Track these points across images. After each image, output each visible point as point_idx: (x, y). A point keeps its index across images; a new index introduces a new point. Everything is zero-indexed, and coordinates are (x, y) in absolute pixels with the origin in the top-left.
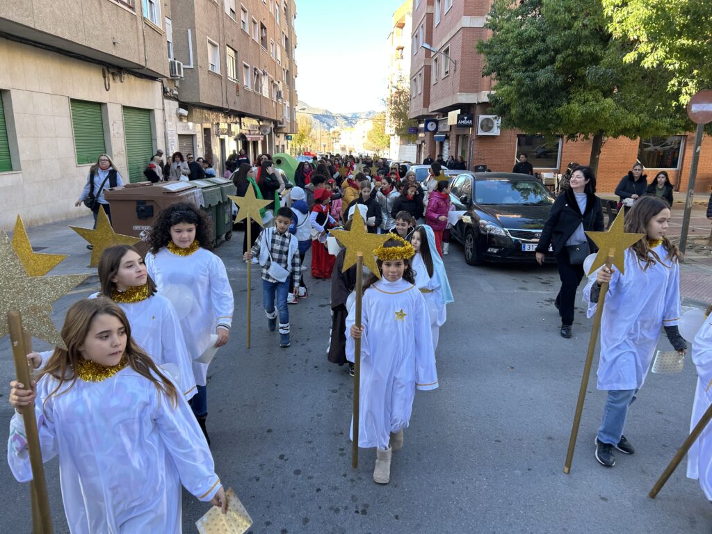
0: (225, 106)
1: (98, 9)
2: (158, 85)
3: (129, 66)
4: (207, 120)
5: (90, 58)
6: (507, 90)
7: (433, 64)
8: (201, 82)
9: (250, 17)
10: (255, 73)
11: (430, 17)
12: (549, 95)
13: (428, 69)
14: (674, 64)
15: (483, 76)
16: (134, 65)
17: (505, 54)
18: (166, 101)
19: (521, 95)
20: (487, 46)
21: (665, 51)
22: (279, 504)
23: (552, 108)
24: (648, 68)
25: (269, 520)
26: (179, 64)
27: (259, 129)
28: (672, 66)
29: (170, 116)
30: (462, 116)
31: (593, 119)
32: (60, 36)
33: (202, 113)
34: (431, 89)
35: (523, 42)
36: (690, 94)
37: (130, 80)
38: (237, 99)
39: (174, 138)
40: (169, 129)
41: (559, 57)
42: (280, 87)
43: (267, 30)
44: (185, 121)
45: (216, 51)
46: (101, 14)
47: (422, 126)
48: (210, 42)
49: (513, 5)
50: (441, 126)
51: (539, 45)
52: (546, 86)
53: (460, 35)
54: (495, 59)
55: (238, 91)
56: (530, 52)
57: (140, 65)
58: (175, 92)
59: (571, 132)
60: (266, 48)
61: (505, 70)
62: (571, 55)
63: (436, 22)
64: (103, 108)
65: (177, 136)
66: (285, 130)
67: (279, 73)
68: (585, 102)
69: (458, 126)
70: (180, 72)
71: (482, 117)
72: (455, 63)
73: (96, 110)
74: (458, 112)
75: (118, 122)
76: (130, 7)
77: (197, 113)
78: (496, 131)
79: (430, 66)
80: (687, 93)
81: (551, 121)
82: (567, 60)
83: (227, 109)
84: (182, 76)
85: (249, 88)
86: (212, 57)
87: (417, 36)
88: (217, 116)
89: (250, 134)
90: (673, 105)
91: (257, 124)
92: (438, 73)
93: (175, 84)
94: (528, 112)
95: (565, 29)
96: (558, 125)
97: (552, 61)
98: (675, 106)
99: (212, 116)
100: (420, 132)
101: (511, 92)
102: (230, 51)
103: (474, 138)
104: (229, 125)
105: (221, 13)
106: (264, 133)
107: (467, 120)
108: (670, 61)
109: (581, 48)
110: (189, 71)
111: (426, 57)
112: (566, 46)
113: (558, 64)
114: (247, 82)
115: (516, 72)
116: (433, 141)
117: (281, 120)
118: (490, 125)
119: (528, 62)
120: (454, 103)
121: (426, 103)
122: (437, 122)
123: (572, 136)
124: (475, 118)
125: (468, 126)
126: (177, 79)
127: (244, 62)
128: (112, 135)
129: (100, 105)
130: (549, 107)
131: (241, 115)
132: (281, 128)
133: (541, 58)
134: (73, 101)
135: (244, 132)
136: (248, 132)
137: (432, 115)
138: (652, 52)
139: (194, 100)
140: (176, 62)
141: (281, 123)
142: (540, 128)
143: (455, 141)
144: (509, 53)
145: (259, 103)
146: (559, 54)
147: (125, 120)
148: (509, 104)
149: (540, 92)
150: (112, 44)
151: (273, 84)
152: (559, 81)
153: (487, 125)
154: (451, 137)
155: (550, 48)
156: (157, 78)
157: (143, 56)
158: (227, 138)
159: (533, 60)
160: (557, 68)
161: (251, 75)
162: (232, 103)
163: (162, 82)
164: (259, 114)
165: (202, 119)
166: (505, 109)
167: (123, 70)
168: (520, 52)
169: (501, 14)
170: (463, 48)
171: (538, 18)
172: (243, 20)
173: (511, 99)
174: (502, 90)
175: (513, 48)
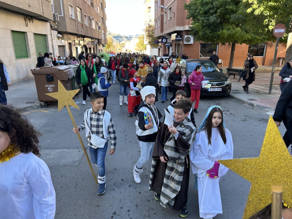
0: (77, 33)
2: (48, 24)
3: (36, 15)
4: (70, 39)
5: (18, 12)
6: (198, 25)
7: (165, 14)
8: (67, 23)
12: (214, 27)
13: (162, 16)
14: (267, 13)
15: (187, 19)
16: (38, 15)
17: (196, 10)
18: (52, 31)
19: (203, 27)
20: (188, 6)
21: (264, 8)
22: (125, 200)
23: (216, 32)
24: (257, 15)
25: (122, 206)
26: (57, 15)
27: (92, 42)
28: (266, 14)
29: (54, 37)
30: (177, 36)
31: (232, 36)
33: (67, 36)
34: (164, 25)
35: (203, 4)
36: (273, 25)
37: (36, 22)
38: (82, 30)
39: (56, 47)
40: (54, 43)
41: (219, 11)
42: (100, 24)
44: (61, 39)
45: (73, 8)
47: (160, 40)
48: (70, 5)
50: (168, 40)
51: (210, 6)
52: (213, 23)
53: (176, 2)
54: (192, 12)
55: (82, 26)
56: (206, 9)
57: (41, 15)
58: (56, 27)
59: (223, 42)
60: (93, 8)
61: (196, 16)
62: (223, 10)
64: (26, 34)
65: (58, 46)
66: (103, 43)
67: (99, 18)
68: (229, 29)
69: (176, 40)
70: (57, 18)
71: (186, 36)
72: (174, 14)
73: (22, 35)
74: (176, 34)
75: (32, 40)
77: (65, 36)
78: (192, 42)
79: (163, 15)
80: (271, 25)
81: (215, 37)
82: (222, 12)
83: (78, 34)
84: (59, 20)
85: (87, 25)
86: (71, 12)
87: (157, 2)
88: (74, 37)
89: (88, 45)
90: (266, 30)
91: (91, 40)
92: (167, 18)
93: (55, 23)
94: (206, 34)
96: (218, 39)
97: (216, 12)
98: (267, 30)
99: (72, 37)
100: (159, 43)
101: (199, 26)
102: (78, 9)
103: (183, 45)
104: (79, 41)
106: (93, 44)
107: (180, 37)
108: (265, 12)
109: (227, 7)
110: (61, 18)
111: (161, 11)
112: (221, 6)
113: (218, 14)
114: (86, 23)
115: (201, 17)
116: (165, 46)
117: (101, 39)
118: (189, 40)
119: (206, 13)
120: (174, 30)
121: (162, 31)
122: (167, 39)
123: (223, 44)
124: (183, 37)
125: (180, 40)
126: (56, 21)
127: (84, 14)
128: (30, 46)
129: (24, 33)
130: (215, 31)
131: (84, 37)
132: (101, 42)
133: (211, 11)
134: (13, 31)
135: (85, 44)
136: (87, 44)
137: (164, 36)
138: (258, 8)
139: (65, 31)
140: (56, 14)
141: (101, 40)
142: (211, 40)
143: (174, 47)
144: (198, 9)
145: (91, 32)
146: (219, 9)
147: (35, 39)
148: (198, 31)
149: (211, 25)
150: (28, 6)
151: (97, 23)
152: (219, 21)
153: (188, 39)
154: (173, 45)
155: (214, 7)
156: (48, 21)
157: (42, 11)
158: (78, 46)
159: (208, 12)
160: (218, 15)
161: (88, 19)
162: (80, 32)
163: (50, 23)
164: (91, 36)
165: (67, 38)
166: (196, 33)
167: (33, 17)
168: (202, 9)
170: (177, 7)
173: (200, 28)
174: (196, 25)
175: (199, 7)
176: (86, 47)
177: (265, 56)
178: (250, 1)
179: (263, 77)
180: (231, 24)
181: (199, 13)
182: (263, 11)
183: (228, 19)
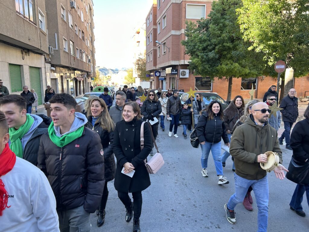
1: (23, 25)
2: (43, 57)
3: (33, 49)
4: (62, 72)
5: (17, 46)
6: (197, 60)
7: (158, 49)
8: (61, 56)
9: (78, 28)
10: (81, 52)
11: (155, 30)
12: (213, 62)
13: (155, 51)
14: (266, 51)
15: (185, 54)
16: (36, 49)
18: (46, 64)
19: (203, 62)
20: (186, 43)
23: (214, 67)
24: (258, 52)
26: (52, 48)
27: (81, 75)
29: (48, 70)
30: (173, 70)
31: (231, 71)
32: (9, 36)
33: (60, 69)
34: (157, 59)
35: (201, 41)
36: (272, 62)
37: (32, 55)
38: (74, 63)
40: (47, 76)
41: (217, 47)
42: (90, 58)
43: (84, 34)
44: (53, 72)
45: (66, 42)
46: (24, 27)
47: (152, 74)
48: (64, 39)
49: (195, 27)
50: (162, 75)
51: (209, 43)
52: (212, 59)
53: (171, 38)
54: (190, 48)
56: (205, 45)
57: (38, 49)
58: (50, 60)
60: (84, 41)
61: (195, 52)
62: (221, 47)
63: (158, 32)
64: (21, 67)
65: (50, 79)
67: (89, 52)
68: (227, 64)
69: (171, 74)
70: (52, 52)
71: (181, 70)
72: (169, 49)
73: (18, 68)
74: (171, 68)
75: (27, 73)
76: (34, 24)
77: (58, 69)
78: (187, 76)
79: (156, 50)
80: (270, 61)
81: (214, 72)
82: (219, 49)
83: (71, 67)
84: (53, 53)
85: (78, 58)
86: (65, 45)
87: (149, 37)
88: (65, 70)
89: (78, 78)
91: (81, 73)
92: (161, 52)
93: (49, 56)
94: (205, 68)
95: (218, 37)
97: (214, 49)
98: (266, 66)
99: (63, 70)
100: (151, 76)
101: (199, 61)
102: (71, 43)
103: (178, 79)
105: (68, 27)
106: (83, 77)
107: (175, 71)
109: (225, 44)
110: (56, 51)
111: (154, 46)
112: (219, 44)
113: (216, 50)
114: (78, 56)
115: (199, 53)
116: (158, 80)
117: (90, 71)
118: (185, 74)
119: (204, 49)
120: (170, 64)
121: (155, 64)
122: (160, 72)
123: (220, 78)
125: (175, 74)
126: (50, 54)
127: (76, 47)
128: (25, 79)
129: (20, 66)
131: (75, 69)
132: (90, 75)
133: (210, 48)
134: (10, 64)
135: (76, 77)
136: (77, 77)
137: (157, 70)
138: (258, 46)
139: (58, 64)
140: (51, 47)
141: (90, 73)
142: (209, 74)
143: (169, 80)
144: (196, 45)
145: (82, 65)
146: (216, 46)
147: (30, 72)
148: (197, 66)
149: (210, 60)
150: (28, 40)
151: (87, 55)
152: (217, 56)
153: (183, 73)
154: (167, 78)
155: (212, 44)
156: (43, 54)
157: (39, 45)
158: (69, 80)
159: (206, 48)
160: (216, 52)
161: (79, 53)
162: (73, 65)
163: (45, 56)
164: (82, 69)
165: (60, 71)
166: (195, 67)
167: (30, 51)
168: (201, 45)
169: (191, 30)
170: (172, 43)
171: (205, 32)
172: (75, 29)
173: (199, 63)
174: (195, 60)
175: (198, 44)
176: (76, 80)
177: (257, 89)
178: (251, 40)
180: (228, 60)
181: (198, 49)
182: (263, 49)
183: (225, 55)
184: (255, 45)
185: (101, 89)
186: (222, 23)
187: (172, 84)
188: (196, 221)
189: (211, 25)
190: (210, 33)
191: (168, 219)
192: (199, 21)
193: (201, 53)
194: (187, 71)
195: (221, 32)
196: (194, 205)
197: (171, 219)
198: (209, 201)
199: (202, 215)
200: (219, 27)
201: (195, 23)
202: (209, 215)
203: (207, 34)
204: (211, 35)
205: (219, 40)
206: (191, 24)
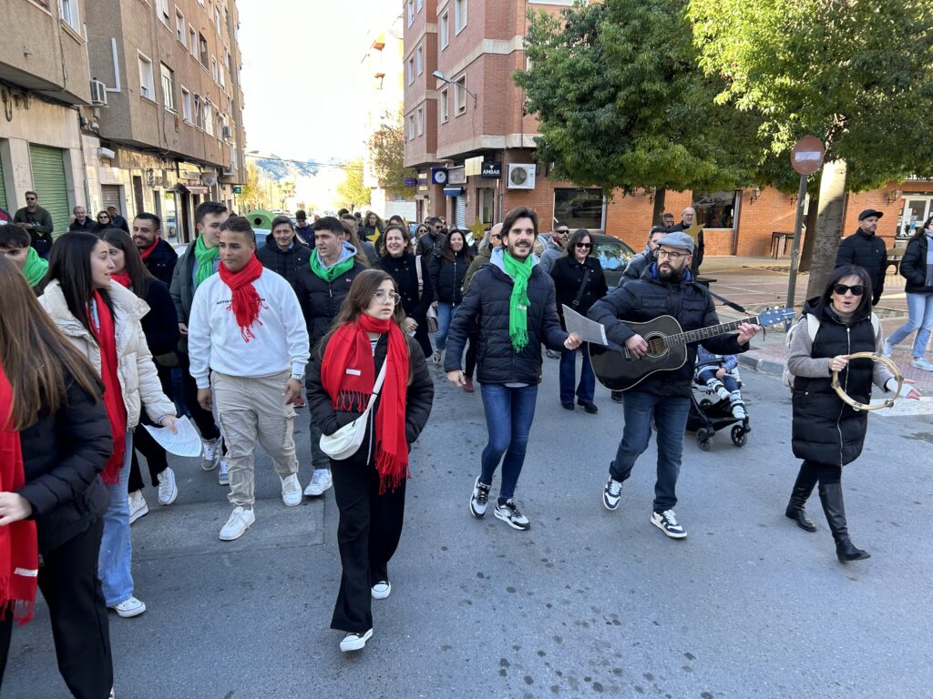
0: (163, 146)
1: (4, 6)
2: (73, 114)
3: (40, 86)
4: (136, 164)
6: (560, 133)
7: (441, 98)
8: (132, 112)
9: (187, 24)
10: (196, 102)
11: (432, 39)
12: (610, 140)
13: (432, 106)
14: (769, 107)
15: (524, 114)
16: (48, 86)
17: (554, 88)
18: (83, 136)
19: (578, 139)
20: (528, 78)
21: (762, 92)
23: (613, 156)
24: (744, 110)
25: (515, 644)
26: (101, 86)
27: (201, 178)
28: (767, 109)
29: (90, 158)
30: (486, 165)
31: (662, 169)
33: (130, 156)
34: (439, 131)
35: (575, 74)
36: (783, 141)
37: (37, 107)
38: (176, 136)
39: (96, 189)
40: (89, 176)
41: (622, 94)
42: (226, 122)
43: (208, 44)
44: (107, 165)
45: (149, 67)
47: (422, 176)
48: (141, 57)
49: (557, 30)
50: (453, 179)
51: (597, 80)
52: (608, 128)
54: (540, 94)
56: (585, 87)
57: (57, 86)
58: (95, 125)
60: (208, 68)
61: (554, 107)
62: (634, 93)
63: (443, 44)
64: (4, 145)
65: (100, 187)
66: (234, 180)
67: (224, 105)
68: (649, 150)
69: (483, 176)
70: (102, 98)
71: (513, 166)
72: (476, 97)
74: (481, 159)
75: (23, 165)
76: (42, 5)
77: (123, 154)
78: (530, 183)
79: (435, 101)
80: (779, 140)
81: (613, 171)
82: (629, 98)
83: (165, 150)
84: (106, 103)
85: (190, 121)
86: (145, 79)
87: (412, 61)
88: (148, 160)
89: (190, 185)
90: (765, 153)
91: (198, 171)
92: (449, 108)
93: (94, 112)
94: (586, 159)
95: (625, 61)
97: (612, 98)
98: (767, 154)
99: (142, 158)
100: (420, 184)
101: (565, 135)
102: (165, 71)
103: (503, 192)
105: (152, 18)
106: (207, 184)
107: (493, 169)
108: (765, 103)
109: (646, 85)
110: (115, 96)
111: (427, 89)
112: (628, 83)
113: (620, 103)
114: (188, 115)
115: (569, 110)
116: (441, 195)
117: (228, 166)
118: (523, 177)
119: (583, 99)
120: (477, 147)
121: (432, 146)
122: (447, 172)
123: (629, 191)
124: (504, 167)
125: (494, 177)
126: (97, 107)
127: (182, 87)
128: (16, 185)
130: (610, 154)
131: (179, 158)
132: (227, 177)
133: (600, 95)
135: (182, 182)
136: (187, 183)
137: (438, 163)
138: (746, 92)
139: (124, 137)
140: (98, 82)
141: (227, 171)
142: (599, 179)
143: (474, 196)
144: (560, 87)
145: (202, 144)
146: (620, 90)
147: (33, 164)
148: (561, 150)
149: (599, 135)
150: (23, 56)
151: (217, 117)
152: (622, 122)
153: (519, 176)
154: (468, 191)
155: (608, 83)
156: (72, 104)
157: (60, 73)
158: (162, 191)
159: (588, 97)
160: (620, 108)
161: (192, 104)
162: (171, 142)
163: (79, 110)
164: (203, 158)
165: (130, 162)
166: (555, 157)
167: (29, 93)
168: (573, 87)
169: (543, 40)
170: (485, 78)
171: (587, 46)
172: (178, 28)
173: (567, 143)
174: (557, 132)
175: (565, 82)
176: (182, 192)
177: (738, 229)
178: (726, 72)
179: (747, 287)
180: (655, 135)
181: (563, 99)
182: (759, 100)
183: (645, 121)
184: (736, 87)
185: (263, 222)
186: (640, 17)
187: (485, 210)
188: (549, 606)
189: (605, 25)
190: (603, 51)
191: (465, 601)
192: (570, 12)
193: (573, 110)
194: (530, 169)
195: (634, 48)
196: (545, 560)
197: (473, 601)
198: (588, 549)
199: (568, 587)
200: (628, 30)
201: (557, 16)
202: (587, 589)
203: (591, 52)
204: (604, 56)
205: (627, 74)
206: (545, 18)
